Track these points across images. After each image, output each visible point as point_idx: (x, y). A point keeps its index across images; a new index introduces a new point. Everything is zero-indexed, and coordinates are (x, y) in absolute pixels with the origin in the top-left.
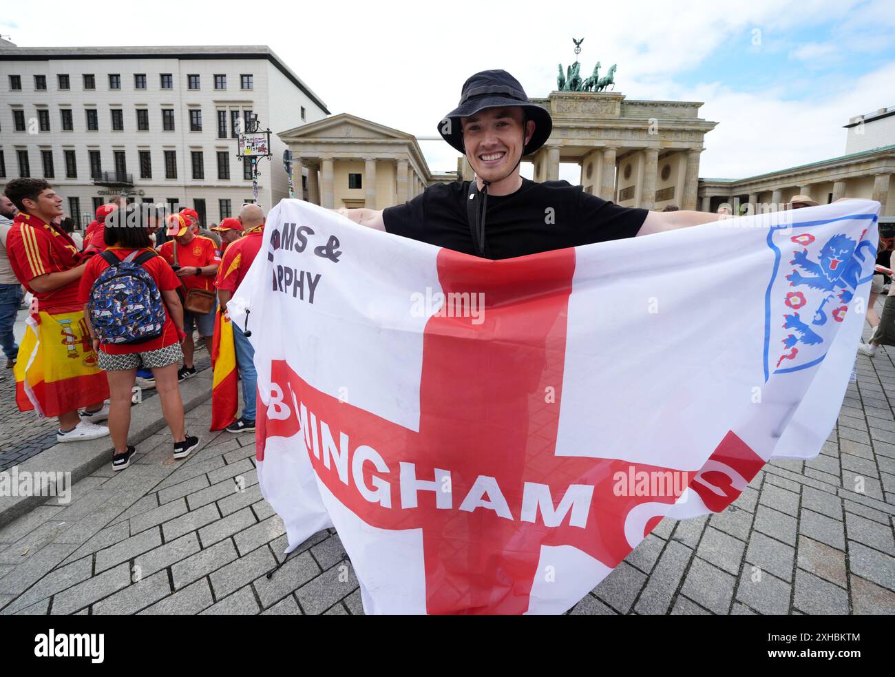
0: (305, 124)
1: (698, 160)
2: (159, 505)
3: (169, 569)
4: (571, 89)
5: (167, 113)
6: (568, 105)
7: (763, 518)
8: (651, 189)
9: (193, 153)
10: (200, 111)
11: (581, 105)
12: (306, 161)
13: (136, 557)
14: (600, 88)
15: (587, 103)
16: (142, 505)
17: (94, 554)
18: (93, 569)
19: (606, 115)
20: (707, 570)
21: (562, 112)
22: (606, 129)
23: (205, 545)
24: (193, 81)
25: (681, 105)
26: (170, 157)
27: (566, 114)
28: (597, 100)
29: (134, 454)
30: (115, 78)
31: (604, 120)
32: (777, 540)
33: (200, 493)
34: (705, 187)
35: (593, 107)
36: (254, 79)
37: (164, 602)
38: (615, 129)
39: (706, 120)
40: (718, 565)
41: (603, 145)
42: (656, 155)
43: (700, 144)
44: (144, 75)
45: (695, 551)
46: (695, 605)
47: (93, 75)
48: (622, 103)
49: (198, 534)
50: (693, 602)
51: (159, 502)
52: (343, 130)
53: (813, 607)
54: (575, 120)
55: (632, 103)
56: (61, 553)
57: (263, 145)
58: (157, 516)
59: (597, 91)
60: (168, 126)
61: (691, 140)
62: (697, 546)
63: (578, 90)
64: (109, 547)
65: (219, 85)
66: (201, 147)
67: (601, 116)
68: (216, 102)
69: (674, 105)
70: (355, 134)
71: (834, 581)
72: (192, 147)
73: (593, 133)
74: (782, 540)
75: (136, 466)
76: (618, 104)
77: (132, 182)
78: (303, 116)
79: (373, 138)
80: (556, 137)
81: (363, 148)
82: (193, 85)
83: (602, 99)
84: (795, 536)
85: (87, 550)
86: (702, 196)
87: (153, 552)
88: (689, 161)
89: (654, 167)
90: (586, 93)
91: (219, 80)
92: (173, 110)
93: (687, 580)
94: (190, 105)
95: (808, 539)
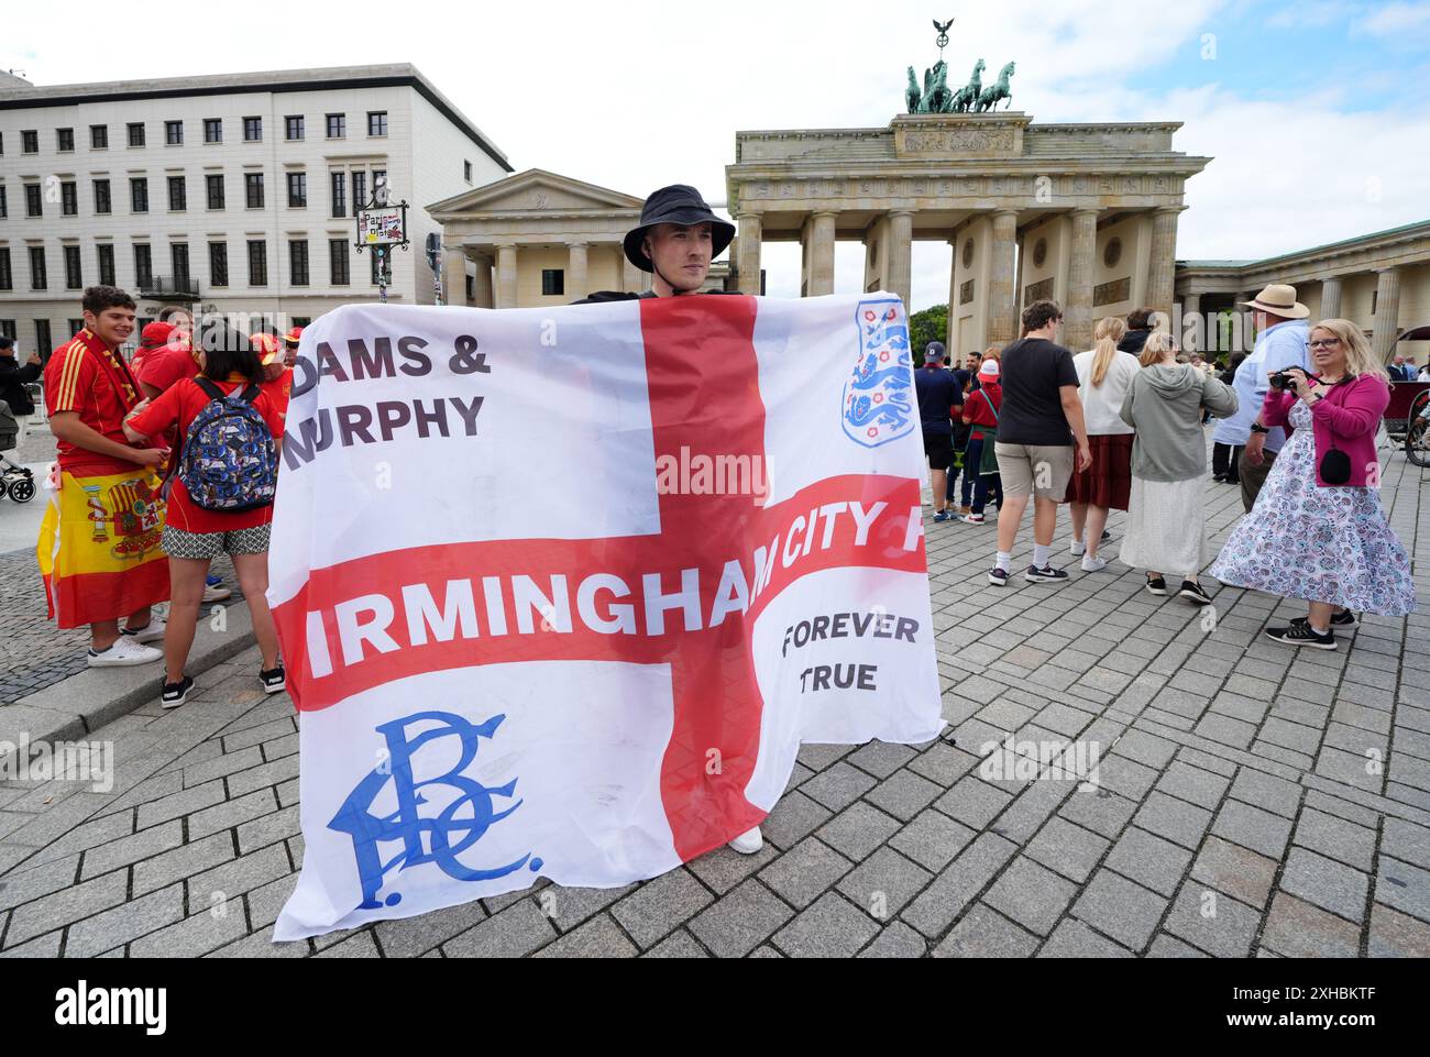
0: (471, 189)
1: (1173, 228)
2: (224, 753)
3: (234, 830)
4: (931, 110)
5: (254, 179)
6: (927, 138)
7: (1154, 809)
8: (1084, 283)
9: (292, 244)
10: (304, 174)
11: (949, 137)
12: (472, 251)
13: (190, 814)
14: (985, 106)
15: (961, 134)
16: (200, 752)
17: (136, 808)
18: (135, 825)
19: (997, 152)
20: (1035, 874)
21: (916, 150)
22: (997, 178)
23: (283, 804)
24: (294, 126)
25: (1138, 130)
26: (257, 250)
27: (923, 154)
28: (980, 127)
29: (191, 688)
30: (174, 127)
31: (993, 162)
32: (1168, 840)
33: (281, 740)
34: (1190, 277)
35: (971, 139)
36: (387, 119)
37: (225, 867)
38: (1014, 177)
39: (1187, 155)
40: (1054, 868)
41: (992, 206)
42: (1094, 221)
43: (1178, 199)
44: (219, 120)
45: (1021, 849)
46: (999, 917)
47: (142, 125)
48: (1026, 130)
49: (275, 791)
50: (998, 912)
51: (223, 749)
52: (533, 198)
53: (1194, 931)
54: (939, 164)
55: (1046, 130)
56: (94, 804)
57: (395, 227)
58: (222, 766)
59: (979, 111)
60: (254, 201)
61: (1159, 191)
62: (1029, 841)
63: (945, 111)
64: (155, 800)
65: (334, 131)
66: (304, 233)
67: (987, 156)
68: (328, 158)
69: (1125, 129)
70: (554, 203)
71: (1244, 898)
72: (291, 234)
73: (974, 185)
74: (1176, 841)
75: (193, 704)
76: (1019, 133)
77: (197, 293)
78: (468, 176)
79: (582, 209)
80: (906, 195)
81: (568, 227)
82: (294, 132)
83: (988, 124)
84: (1201, 836)
85: (127, 802)
86: (1184, 294)
87: (213, 809)
88: (1155, 230)
89: (1088, 242)
90: (960, 115)
91: (334, 123)
92: (262, 175)
93: (996, 885)
94: (288, 166)
95: (1221, 841)
